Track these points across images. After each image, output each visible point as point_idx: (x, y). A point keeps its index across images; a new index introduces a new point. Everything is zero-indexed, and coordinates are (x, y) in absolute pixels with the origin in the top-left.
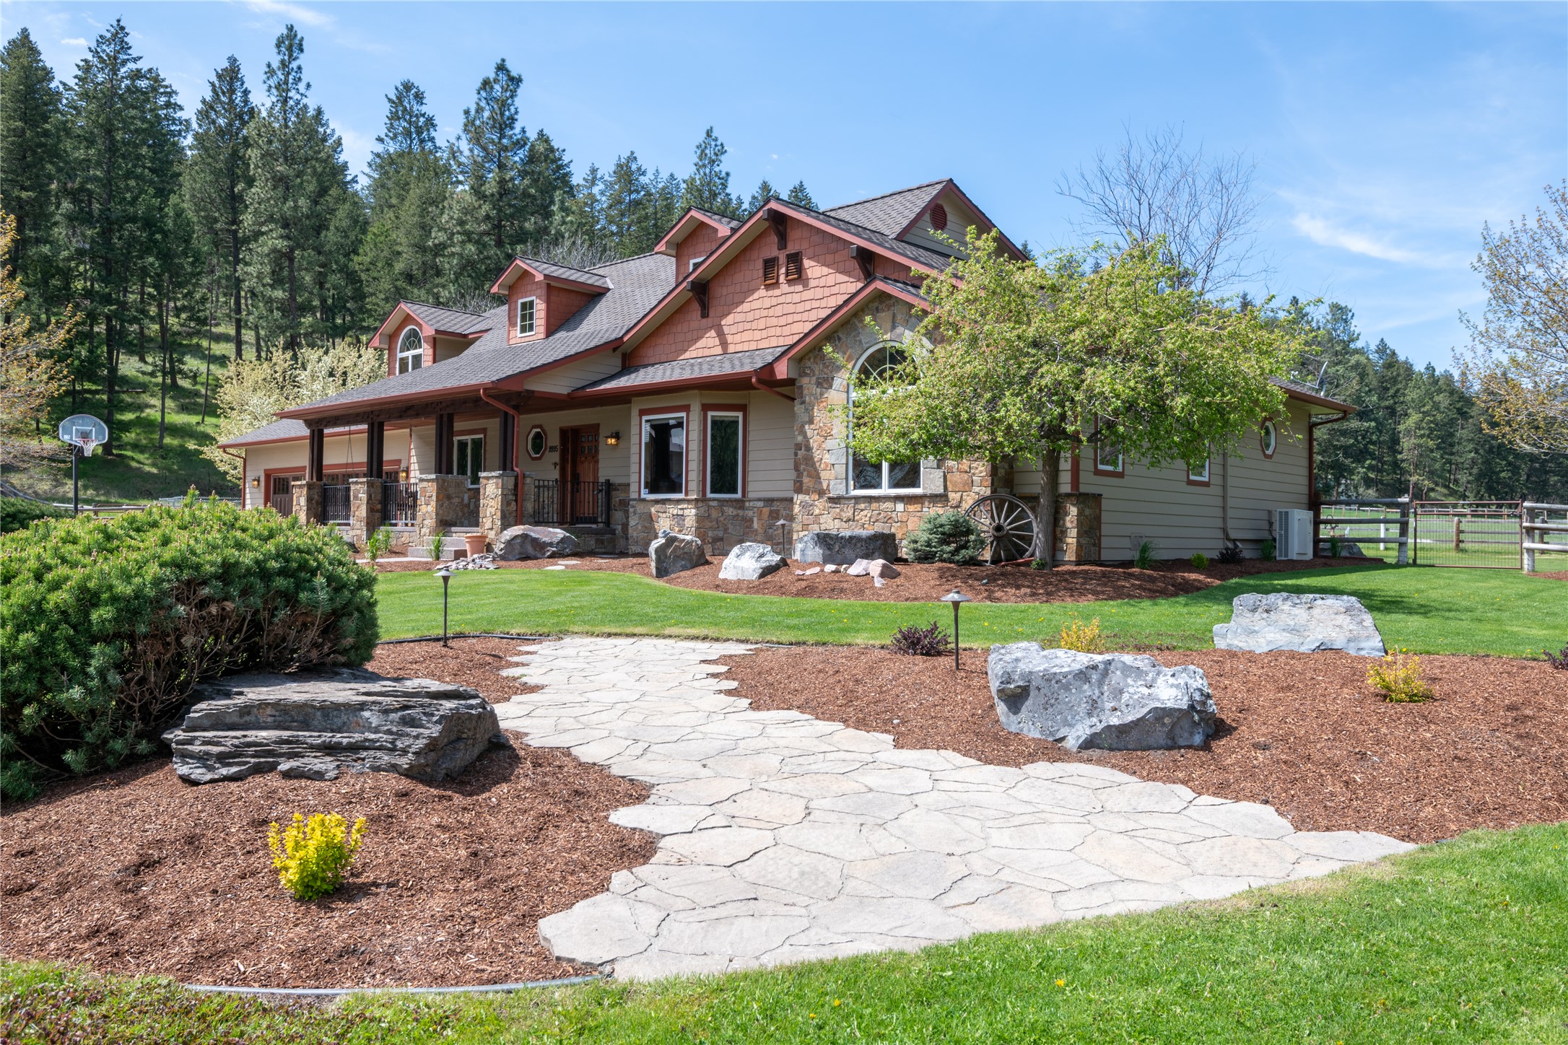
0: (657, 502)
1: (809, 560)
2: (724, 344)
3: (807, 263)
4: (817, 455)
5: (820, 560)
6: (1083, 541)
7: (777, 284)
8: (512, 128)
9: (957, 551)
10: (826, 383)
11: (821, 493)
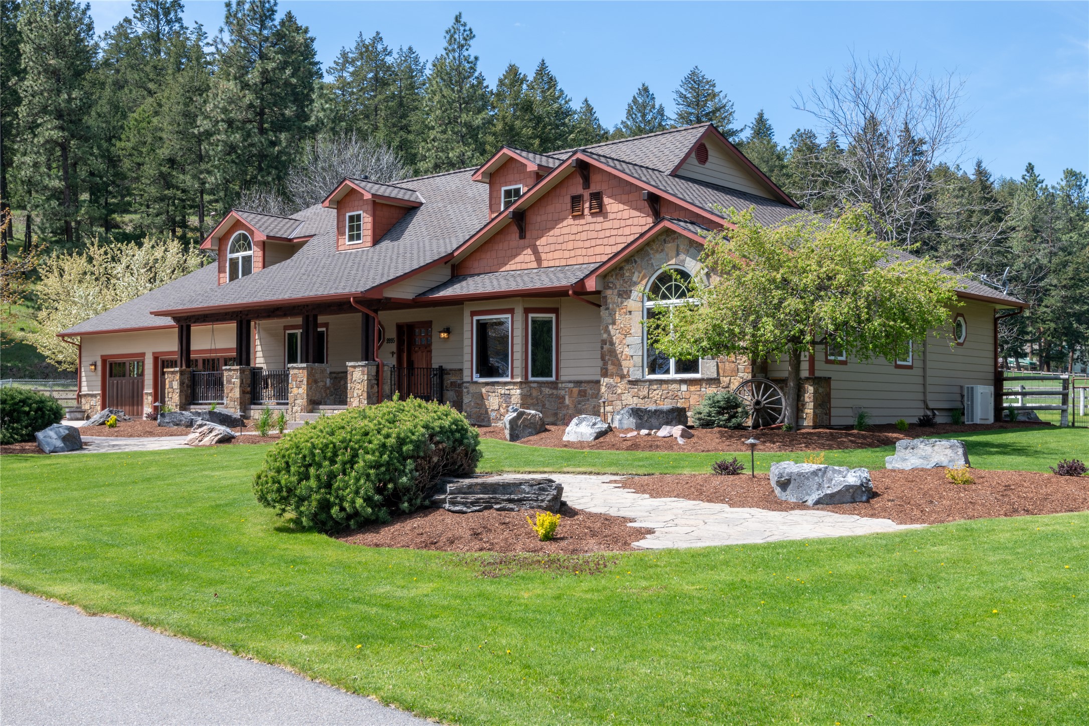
0: (487, 384)
1: (625, 427)
2: (539, 260)
3: (606, 200)
4: (619, 349)
5: (633, 427)
6: (818, 411)
7: (582, 216)
8: (273, 20)
9: (729, 420)
10: (625, 294)
11: (622, 377)
